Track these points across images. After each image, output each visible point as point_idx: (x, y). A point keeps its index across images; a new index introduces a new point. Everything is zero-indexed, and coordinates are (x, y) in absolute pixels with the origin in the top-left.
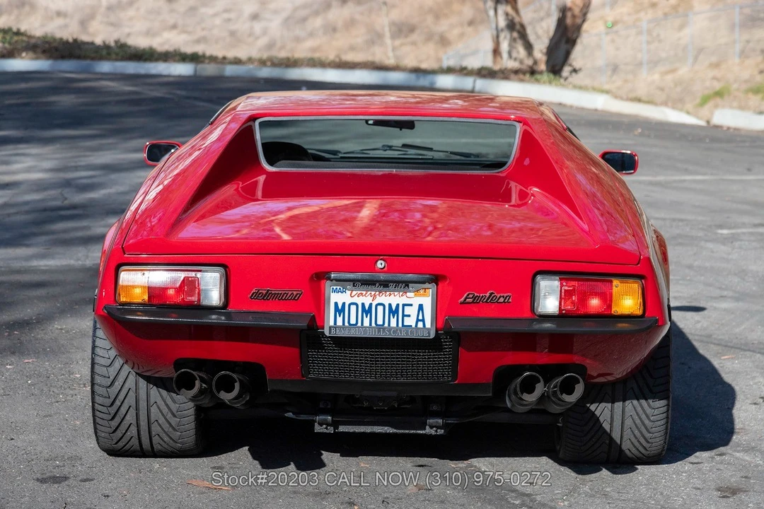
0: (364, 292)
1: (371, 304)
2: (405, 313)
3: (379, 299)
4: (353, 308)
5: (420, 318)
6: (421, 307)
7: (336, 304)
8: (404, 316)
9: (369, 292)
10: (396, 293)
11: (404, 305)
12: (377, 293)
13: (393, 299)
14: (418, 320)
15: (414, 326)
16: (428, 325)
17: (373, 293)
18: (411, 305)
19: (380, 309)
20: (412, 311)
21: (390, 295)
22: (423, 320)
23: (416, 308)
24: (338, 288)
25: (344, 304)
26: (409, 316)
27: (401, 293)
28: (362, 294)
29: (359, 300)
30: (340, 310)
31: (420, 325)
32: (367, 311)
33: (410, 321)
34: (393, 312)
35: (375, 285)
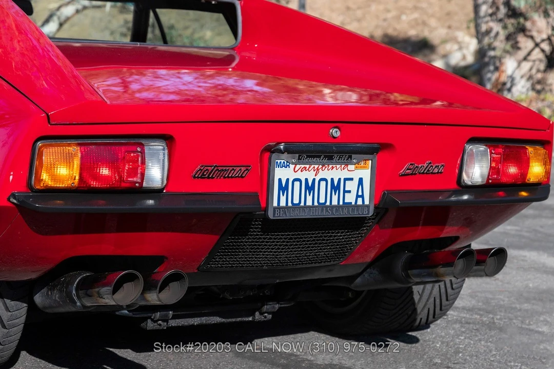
0: (308, 166)
1: (314, 180)
2: (346, 190)
3: (322, 174)
4: (297, 184)
5: (360, 193)
6: (361, 181)
7: (280, 180)
8: (345, 192)
9: (313, 166)
10: (338, 166)
11: (346, 180)
12: (321, 166)
13: (335, 173)
14: (358, 196)
15: (353, 203)
16: (367, 202)
17: (316, 166)
18: (352, 179)
19: (323, 184)
20: (352, 186)
21: (333, 168)
22: (362, 196)
23: (356, 181)
24: (282, 161)
25: (288, 180)
26: (349, 192)
27: (343, 166)
28: (305, 168)
29: (302, 176)
30: (283, 189)
31: (360, 200)
32: (310, 188)
33: (350, 198)
34: (335, 188)
35: (319, 157)
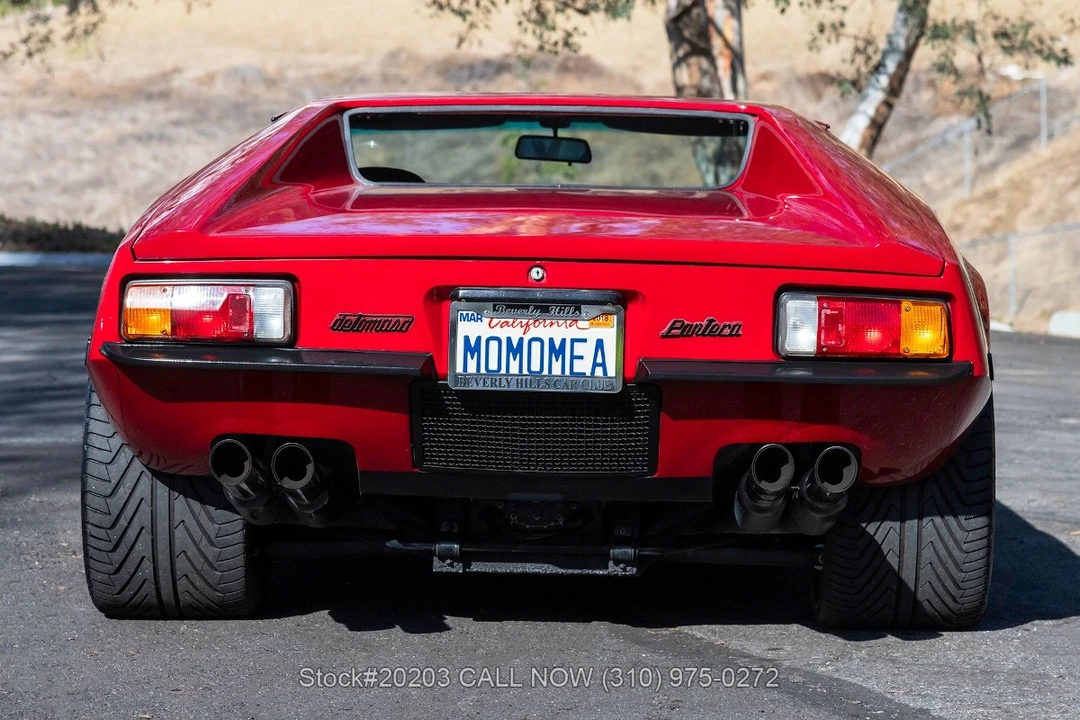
0: (511, 321)
1: (521, 339)
2: (575, 354)
3: (533, 332)
4: (494, 345)
5: (599, 360)
6: (600, 344)
7: (467, 339)
8: (573, 357)
9: (519, 321)
10: (561, 322)
11: (573, 341)
12: (532, 321)
13: (557, 331)
14: (595, 365)
15: (588, 374)
16: (611, 372)
17: (525, 321)
18: (585, 340)
19: (536, 346)
20: (586, 350)
21: (552, 324)
22: (603, 365)
23: (591, 345)
24: (470, 313)
25: (479, 338)
26: (581, 358)
27: (569, 322)
28: (507, 323)
29: (503, 333)
30: (472, 349)
31: (599, 372)
32: (515, 350)
33: (583, 367)
34: (557, 351)
35: (527, 307)
